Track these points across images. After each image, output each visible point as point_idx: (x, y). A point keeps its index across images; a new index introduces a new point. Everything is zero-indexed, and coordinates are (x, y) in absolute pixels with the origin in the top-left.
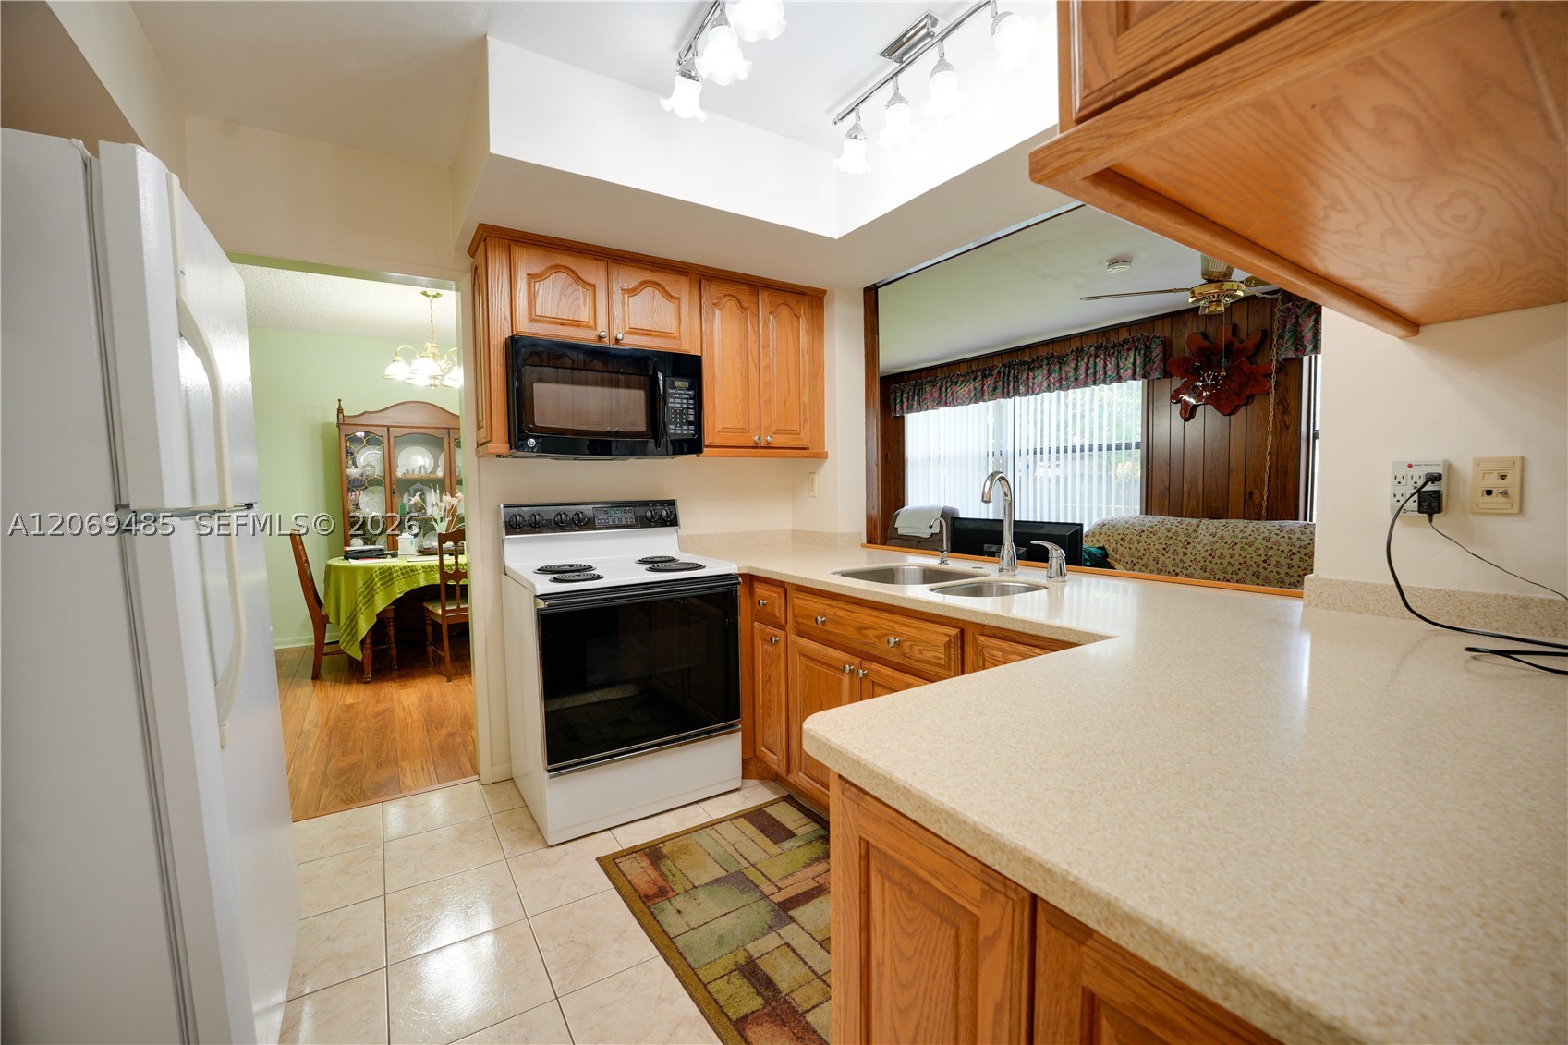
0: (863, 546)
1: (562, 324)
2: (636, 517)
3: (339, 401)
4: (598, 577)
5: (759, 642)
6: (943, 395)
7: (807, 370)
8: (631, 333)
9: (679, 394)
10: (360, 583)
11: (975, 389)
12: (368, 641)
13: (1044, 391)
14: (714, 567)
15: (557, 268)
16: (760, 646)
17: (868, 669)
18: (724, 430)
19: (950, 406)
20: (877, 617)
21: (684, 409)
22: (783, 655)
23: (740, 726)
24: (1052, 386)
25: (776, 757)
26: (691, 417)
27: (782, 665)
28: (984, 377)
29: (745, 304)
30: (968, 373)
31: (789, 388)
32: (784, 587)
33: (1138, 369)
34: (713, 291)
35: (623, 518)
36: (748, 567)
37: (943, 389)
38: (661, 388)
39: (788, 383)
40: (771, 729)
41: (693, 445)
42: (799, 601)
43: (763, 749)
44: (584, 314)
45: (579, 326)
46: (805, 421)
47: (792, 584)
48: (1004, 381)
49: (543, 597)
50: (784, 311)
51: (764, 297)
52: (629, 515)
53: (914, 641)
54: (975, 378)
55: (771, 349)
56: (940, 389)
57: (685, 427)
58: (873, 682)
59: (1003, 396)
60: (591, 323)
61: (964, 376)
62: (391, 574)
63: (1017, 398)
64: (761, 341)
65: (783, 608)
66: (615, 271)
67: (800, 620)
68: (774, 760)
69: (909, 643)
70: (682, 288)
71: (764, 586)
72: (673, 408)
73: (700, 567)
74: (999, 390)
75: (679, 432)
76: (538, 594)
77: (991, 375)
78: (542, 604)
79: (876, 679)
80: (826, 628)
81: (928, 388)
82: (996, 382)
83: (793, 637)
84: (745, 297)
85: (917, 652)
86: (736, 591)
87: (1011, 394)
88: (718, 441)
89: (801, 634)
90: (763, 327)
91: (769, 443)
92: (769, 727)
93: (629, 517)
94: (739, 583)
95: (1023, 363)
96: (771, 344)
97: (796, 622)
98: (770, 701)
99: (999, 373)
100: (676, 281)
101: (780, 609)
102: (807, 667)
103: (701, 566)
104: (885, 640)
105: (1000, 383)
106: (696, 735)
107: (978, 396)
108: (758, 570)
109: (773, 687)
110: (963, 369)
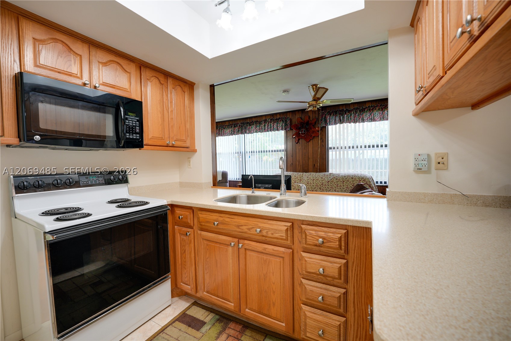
0: (212, 187)
1: (59, 72)
2: (105, 180)
4: (89, 215)
5: (178, 236)
6: (220, 132)
7: (188, 115)
8: (103, 85)
9: (131, 118)
11: (232, 131)
13: (255, 132)
14: (154, 203)
15: (56, 40)
16: (178, 237)
17: (242, 243)
18: (153, 138)
19: (223, 136)
20: (247, 220)
21: (134, 126)
22: (192, 240)
23: (170, 276)
24: (257, 131)
25: (189, 287)
26: (138, 130)
27: (193, 245)
28: (235, 127)
29: (162, 82)
30: (229, 125)
31: (181, 122)
32: (192, 209)
33: (283, 127)
34: (146, 73)
35: (97, 181)
36: (172, 201)
37: (220, 130)
38: (122, 115)
39: (181, 119)
40: (186, 275)
41: (138, 144)
42: (203, 216)
43: (181, 284)
44: (75, 70)
45: (71, 75)
46: (188, 136)
47: (197, 208)
48: (241, 129)
49: (51, 232)
50: (179, 88)
51: (170, 81)
52: (101, 179)
53: (269, 230)
54: (231, 127)
55: (173, 104)
56: (219, 130)
57: (134, 135)
58: (245, 249)
59: (241, 134)
60: (79, 75)
61: (228, 126)
63: (246, 134)
64: (169, 100)
65: (192, 219)
66: (94, 51)
67: (203, 224)
69: (266, 231)
70: (132, 68)
71: (180, 209)
72: (128, 125)
73: (147, 203)
74: (240, 131)
75: (131, 137)
76: (47, 231)
77: (237, 126)
78: (50, 238)
79: (247, 247)
80: (219, 227)
82: (239, 129)
83: (199, 232)
84: (162, 79)
85: (270, 234)
86: (167, 213)
87: (244, 133)
88: (150, 143)
89: (202, 230)
90: (170, 94)
91: (173, 144)
92: (185, 274)
93: (101, 180)
94: (169, 209)
95: (248, 123)
96: (173, 102)
97: (201, 225)
98: (185, 262)
99: (240, 126)
100: (129, 64)
101: (190, 219)
102: (207, 245)
104: (254, 230)
105: (240, 129)
107: (232, 133)
108: (178, 202)
109: (187, 255)
110: (227, 124)
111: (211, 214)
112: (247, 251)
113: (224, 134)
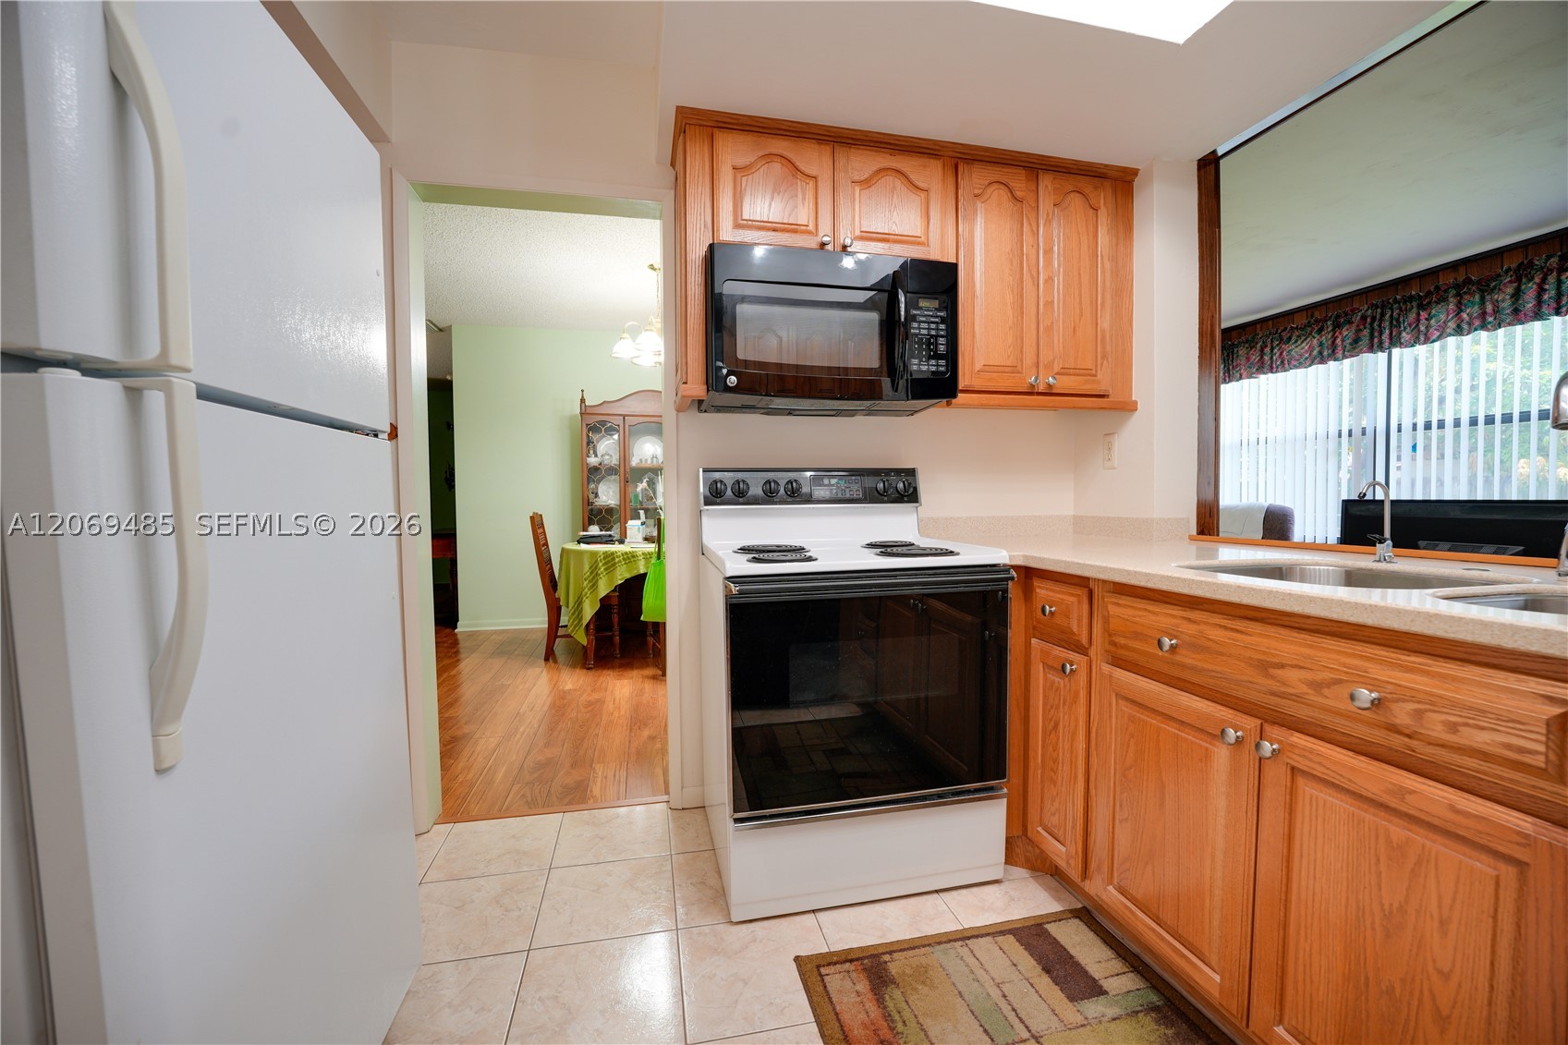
0: (1191, 538)
1: (775, 230)
2: (864, 489)
3: (582, 391)
4: (810, 559)
5: (1038, 671)
7: (1108, 284)
8: (861, 238)
9: (926, 316)
10: (587, 567)
11: (1321, 344)
12: (592, 627)
13: (1450, 335)
14: (970, 555)
15: (769, 157)
16: (1039, 675)
17: (1279, 742)
18: (987, 368)
19: (1277, 372)
21: (932, 336)
22: (1083, 694)
23: (1005, 790)
24: (1465, 327)
25: (1063, 849)
26: (942, 348)
27: (1082, 710)
28: (1337, 326)
29: (1019, 194)
30: (1309, 324)
31: (1081, 310)
32: (1087, 586)
34: (975, 178)
35: (848, 490)
36: (1025, 556)
37: (1267, 350)
38: (903, 313)
39: (1080, 303)
40: (1056, 804)
41: (942, 387)
42: (1122, 611)
43: (1040, 829)
44: (803, 216)
45: (795, 231)
46: (1104, 356)
47: (1104, 582)
48: (1372, 330)
49: (731, 579)
50: (1076, 202)
51: (1046, 182)
52: (855, 487)
53: (1432, 703)
54: (1320, 331)
55: (1056, 256)
56: (1262, 350)
57: (933, 362)
58: (1293, 768)
59: (1371, 349)
60: (811, 227)
61: (1302, 329)
62: (614, 559)
63: (1396, 351)
64: (1041, 245)
65: (1085, 621)
66: (842, 155)
67: (1122, 641)
68: (1061, 852)
69: (1411, 706)
70: (930, 174)
71: (1049, 584)
72: (916, 335)
74: (1365, 341)
75: (924, 368)
76: (728, 576)
77: (1350, 323)
78: (734, 589)
79: (1302, 763)
80: (1178, 658)
81: (1242, 351)
82: (1358, 331)
83: (1106, 668)
84: (1019, 182)
85: (1439, 727)
86: (1005, 591)
87: (1386, 344)
88: (977, 384)
89: (1118, 662)
90: (1045, 225)
91: (1050, 386)
92: (1053, 801)
93: (855, 489)
94: (1012, 579)
95: (1411, 298)
96: (1056, 248)
97: (1114, 644)
98: (1055, 761)
99: (1364, 318)
100: (924, 166)
101: (1080, 620)
102: (1132, 719)
103: (952, 552)
104: (1344, 691)
105: (1366, 332)
106: (940, 796)
107: (1325, 353)
108: (1042, 560)
109: (1064, 740)
110: (1301, 320)
111: (1151, 608)
112: (1301, 781)
113: (1282, 362)
